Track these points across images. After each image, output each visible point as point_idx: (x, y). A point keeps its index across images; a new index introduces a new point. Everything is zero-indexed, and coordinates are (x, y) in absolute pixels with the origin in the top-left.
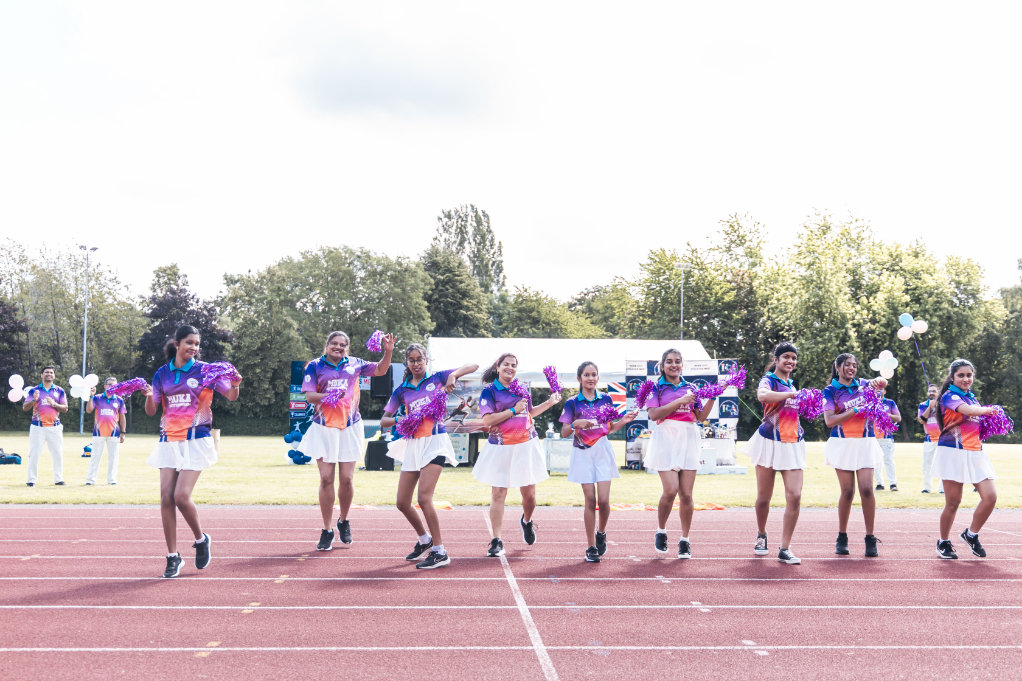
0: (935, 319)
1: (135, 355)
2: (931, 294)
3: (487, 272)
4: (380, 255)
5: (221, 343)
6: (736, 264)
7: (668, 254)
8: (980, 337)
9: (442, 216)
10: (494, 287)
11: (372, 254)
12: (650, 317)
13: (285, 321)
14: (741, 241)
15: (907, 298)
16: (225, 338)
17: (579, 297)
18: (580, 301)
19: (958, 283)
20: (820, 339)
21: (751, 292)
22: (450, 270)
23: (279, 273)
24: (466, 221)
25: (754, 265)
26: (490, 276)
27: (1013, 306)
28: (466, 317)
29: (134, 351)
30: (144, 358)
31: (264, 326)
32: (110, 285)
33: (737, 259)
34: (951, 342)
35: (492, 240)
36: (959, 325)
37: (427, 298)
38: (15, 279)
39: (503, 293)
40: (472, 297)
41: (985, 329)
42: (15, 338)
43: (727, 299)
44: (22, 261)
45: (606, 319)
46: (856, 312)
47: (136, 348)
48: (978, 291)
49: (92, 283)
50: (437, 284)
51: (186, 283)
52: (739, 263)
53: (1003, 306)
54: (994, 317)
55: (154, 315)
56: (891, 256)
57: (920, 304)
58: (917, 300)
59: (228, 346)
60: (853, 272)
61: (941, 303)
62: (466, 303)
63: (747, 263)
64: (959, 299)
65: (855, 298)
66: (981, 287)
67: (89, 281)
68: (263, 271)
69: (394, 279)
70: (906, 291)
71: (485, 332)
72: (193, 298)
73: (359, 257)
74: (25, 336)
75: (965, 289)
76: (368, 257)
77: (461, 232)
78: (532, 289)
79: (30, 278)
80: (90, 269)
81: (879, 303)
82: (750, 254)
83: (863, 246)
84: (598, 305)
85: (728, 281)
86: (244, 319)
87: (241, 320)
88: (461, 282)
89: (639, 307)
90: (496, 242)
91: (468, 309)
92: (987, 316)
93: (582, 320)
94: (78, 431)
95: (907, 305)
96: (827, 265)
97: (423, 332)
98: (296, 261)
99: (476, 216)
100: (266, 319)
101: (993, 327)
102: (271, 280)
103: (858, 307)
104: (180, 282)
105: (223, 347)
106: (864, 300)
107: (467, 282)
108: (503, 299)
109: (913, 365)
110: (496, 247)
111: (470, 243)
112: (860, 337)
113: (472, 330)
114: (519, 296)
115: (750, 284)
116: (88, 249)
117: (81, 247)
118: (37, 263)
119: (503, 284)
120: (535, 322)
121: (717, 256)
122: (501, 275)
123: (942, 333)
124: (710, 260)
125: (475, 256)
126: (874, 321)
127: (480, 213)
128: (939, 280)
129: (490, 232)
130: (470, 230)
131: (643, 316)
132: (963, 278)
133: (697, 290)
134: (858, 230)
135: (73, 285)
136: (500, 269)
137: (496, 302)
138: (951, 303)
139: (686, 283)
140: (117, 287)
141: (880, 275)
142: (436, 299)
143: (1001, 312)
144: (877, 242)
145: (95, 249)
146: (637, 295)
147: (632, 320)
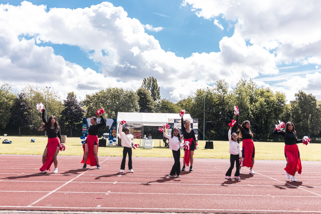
0: (273, 109)
1: (60, 116)
2: (271, 102)
3: (155, 95)
4: (126, 90)
5: (83, 113)
6: (220, 94)
7: (202, 90)
8: (285, 114)
9: (144, 80)
10: (157, 99)
11: (124, 90)
12: (196, 107)
13: (100, 107)
14: (221, 88)
15: (265, 103)
16: (84, 111)
17: (179, 102)
18: (180, 103)
19: (279, 100)
20: (242, 114)
21: (223, 101)
22: (145, 95)
23: (99, 95)
24: (151, 81)
25: (224, 94)
26: (156, 96)
27: (294, 106)
28: (148, 107)
29: (60, 114)
30: (62, 116)
31: (94, 108)
32: (54, 97)
33: (220, 92)
34: (277, 115)
35: (157, 86)
36: (279, 111)
37: (138, 101)
38: (29, 95)
39: (160, 101)
40: (150, 102)
41: (286, 112)
42: (29, 111)
43: (217, 103)
44: (31, 91)
45: (186, 107)
46: (251, 107)
47: (61, 114)
48: (284, 102)
49: (50, 97)
50: (141, 98)
51: (76, 97)
52: (221, 93)
53: (291, 106)
54: (288, 109)
55: (65, 105)
56: (261, 92)
57: (269, 105)
58: (268, 104)
59: (84, 113)
60: (251, 96)
61: (274, 105)
62: (148, 103)
63: (222, 94)
64: (279, 104)
65: (251, 103)
66: (285, 101)
67: (49, 96)
68: (95, 94)
69: (129, 97)
70: (265, 102)
71: (153, 111)
72: (76, 101)
73: (120, 91)
74: (32, 110)
75: (281, 101)
76: (123, 91)
77: (149, 84)
78: (166, 99)
79: (33, 95)
80: (49, 93)
81: (257, 104)
82: (224, 91)
83: (253, 89)
84: (184, 104)
85: (217, 98)
86: (90, 106)
87: (89, 107)
88: (147, 98)
89: (194, 105)
90: (158, 87)
91: (149, 105)
92: (287, 108)
93: (180, 108)
94: (45, 135)
95: (265, 105)
96: (244, 94)
97: (136, 110)
98: (105, 91)
99: (153, 80)
100: (95, 107)
101: (288, 111)
102: (97, 96)
103: (252, 106)
104: (74, 97)
105: (83, 114)
106: (253, 103)
107: (149, 98)
108: (159, 102)
109: (267, 121)
110: (158, 88)
111: (151, 87)
112: (253, 113)
113: (149, 110)
114: (162, 101)
115: (223, 99)
116: (48, 88)
117: (46, 87)
118: (35, 91)
119: (160, 98)
120: (167, 108)
121: (215, 91)
122: (159, 96)
123: (274, 113)
124: (213, 92)
125: (152, 91)
126: (257, 109)
127: (154, 79)
128: (274, 98)
129: (157, 84)
130: (152, 84)
131: (194, 107)
132: (280, 99)
133: (209, 100)
134: (252, 85)
135: (44, 97)
136: (159, 94)
137: (158, 103)
138: (277, 105)
139: (206, 98)
140: (56, 98)
141: (258, 97)
142: (141, 102)
143: (290, 107)
144: (257, 89)
145: (50, 88)
146: (193, 101)
147: (191, 108)
